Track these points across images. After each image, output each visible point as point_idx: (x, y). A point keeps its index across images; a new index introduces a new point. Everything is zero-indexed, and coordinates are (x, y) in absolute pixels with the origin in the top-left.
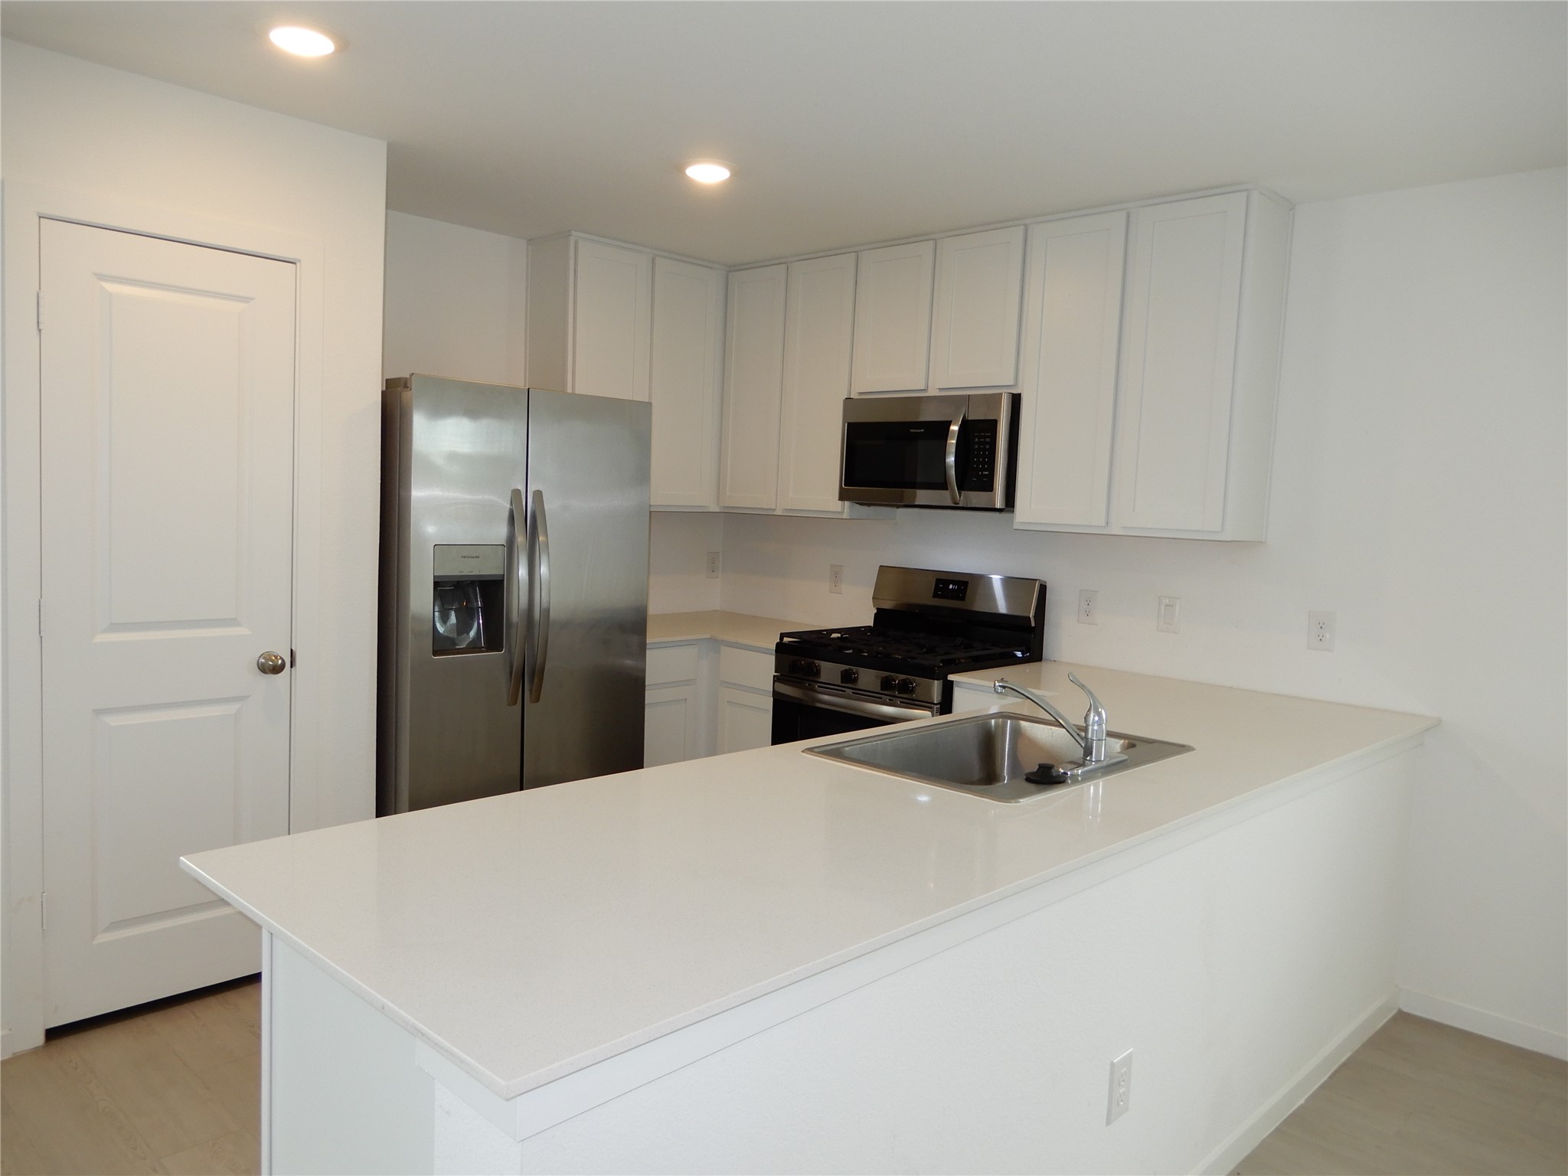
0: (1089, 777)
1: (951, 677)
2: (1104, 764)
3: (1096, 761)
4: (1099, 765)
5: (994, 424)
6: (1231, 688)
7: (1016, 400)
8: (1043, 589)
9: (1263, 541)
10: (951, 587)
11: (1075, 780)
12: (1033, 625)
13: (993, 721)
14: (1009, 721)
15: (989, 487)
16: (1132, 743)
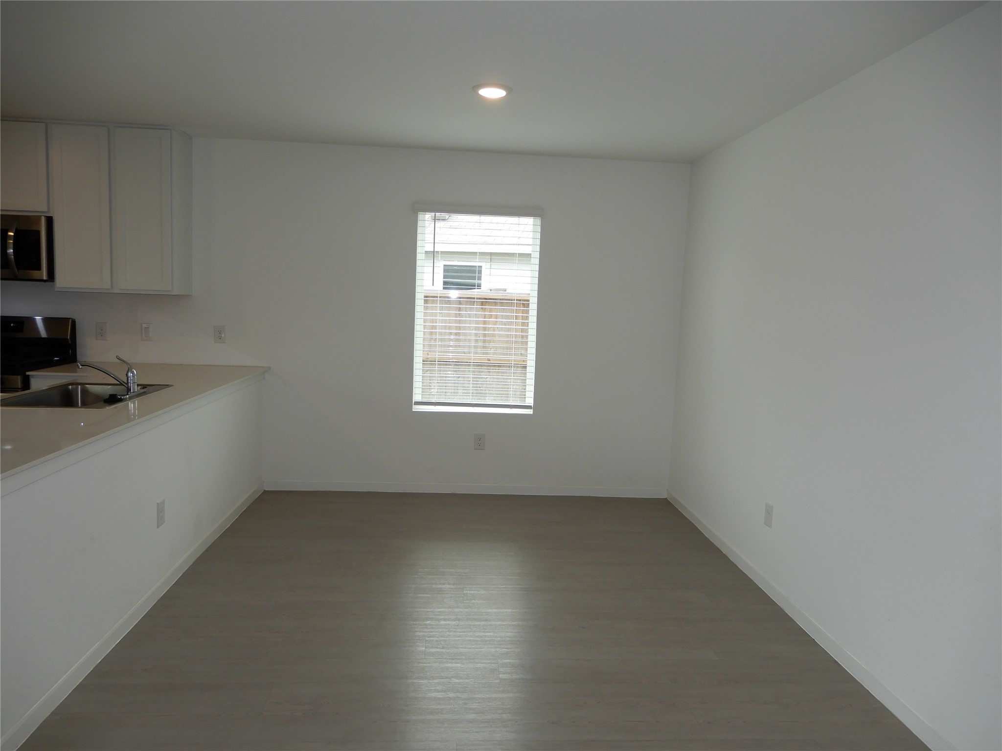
0: (130, 398)
1: (28, 373)
2: (137, 393)
3: (133, 392)
4: (135, 394)
5: (38, 233)
6: (181, 364)
7: (50, 221)
8: (74, 322)
9: (191, 294)
10: (12, 325)
11: (125, 400)
12: (70, 343)
13: (70, 387)
14: (80, 386)
15: (39, 268)
16: (144, 386)
